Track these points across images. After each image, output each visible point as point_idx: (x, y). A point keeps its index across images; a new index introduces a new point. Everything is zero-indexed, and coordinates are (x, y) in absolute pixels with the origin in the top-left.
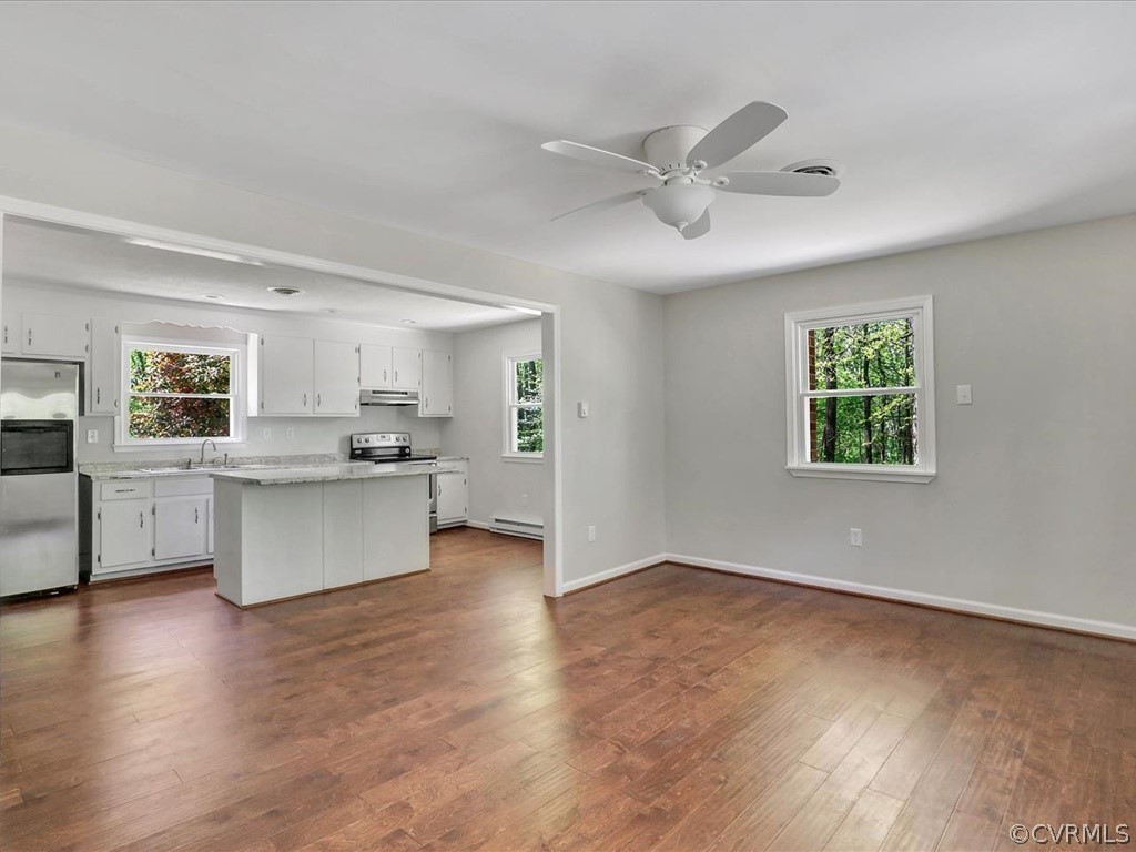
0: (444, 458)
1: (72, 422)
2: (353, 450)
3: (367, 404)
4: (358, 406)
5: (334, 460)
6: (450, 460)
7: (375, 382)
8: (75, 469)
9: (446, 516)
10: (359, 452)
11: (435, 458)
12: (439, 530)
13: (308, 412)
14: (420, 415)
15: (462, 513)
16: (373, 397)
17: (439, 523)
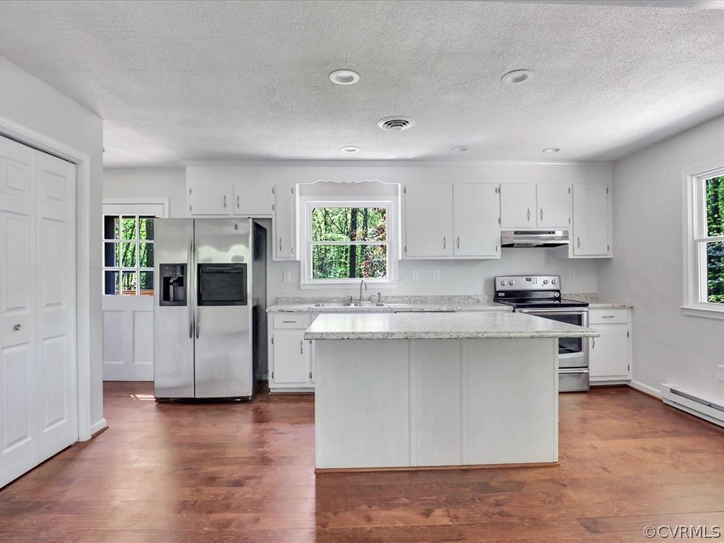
0: (597, 305)
1: (246, 264)
2: (497, 292)
3: (511, 246)
4: (499, 248)
5: (478, 301)
6: (607, 308)
7: (516, 222)
8: (250, 301)
9: (600, 372)
10: (503, 294)
11: (586, 305)
12: (592, 388)
13: (448, 254)
14: (571, 256)
15: (625, 372)
16: (515, 238)
17: (590, 380)
